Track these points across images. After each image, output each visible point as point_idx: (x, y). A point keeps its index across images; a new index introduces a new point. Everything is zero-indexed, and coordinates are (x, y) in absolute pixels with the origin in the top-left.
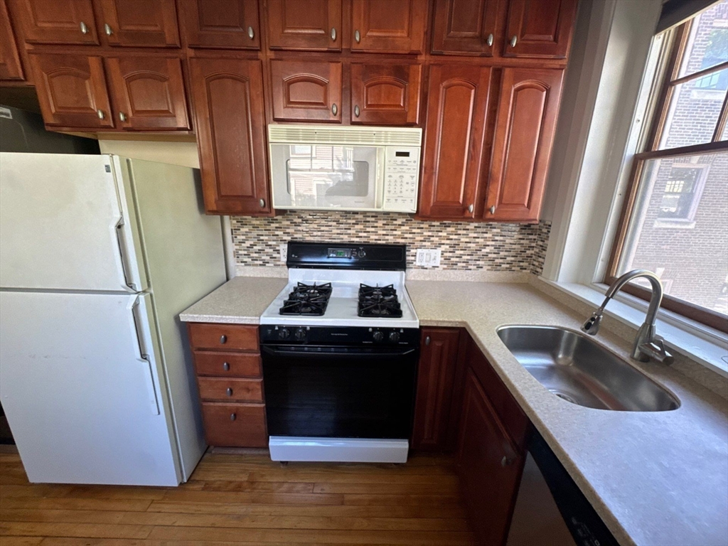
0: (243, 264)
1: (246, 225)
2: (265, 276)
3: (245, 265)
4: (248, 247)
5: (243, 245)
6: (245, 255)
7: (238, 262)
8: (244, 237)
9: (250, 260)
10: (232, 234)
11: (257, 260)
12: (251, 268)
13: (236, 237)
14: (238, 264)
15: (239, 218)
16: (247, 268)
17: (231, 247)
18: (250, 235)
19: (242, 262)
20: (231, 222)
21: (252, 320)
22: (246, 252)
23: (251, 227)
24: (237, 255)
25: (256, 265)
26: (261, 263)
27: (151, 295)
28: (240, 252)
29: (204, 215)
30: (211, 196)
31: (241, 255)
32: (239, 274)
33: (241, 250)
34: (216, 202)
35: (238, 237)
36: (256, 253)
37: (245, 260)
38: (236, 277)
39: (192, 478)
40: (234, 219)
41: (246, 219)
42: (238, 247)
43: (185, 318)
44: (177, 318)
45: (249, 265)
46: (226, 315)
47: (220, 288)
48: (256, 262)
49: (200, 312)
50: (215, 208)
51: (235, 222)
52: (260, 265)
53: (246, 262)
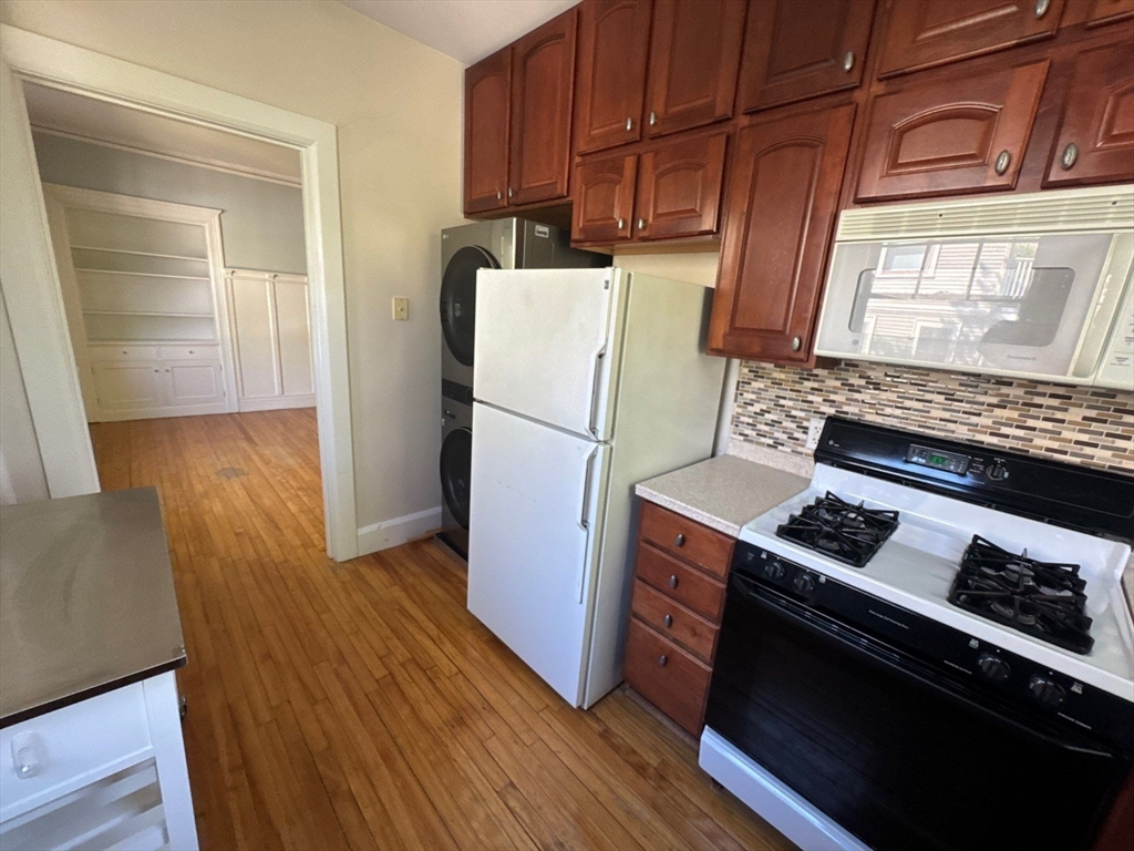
0: (742, 438)
1: (763, 377)
2: (771, 464)
3: (745, 440)
4: (755, 413)
5: (750, 408)
6: (748, 424)
7: (735, 433)
8: (754, 397)
9: (754, 433)
10: (737, 389)
11: (765, 436)
12: (753, 447)
13: (741, 394)
14: (734, 436)
15: (753, 364)
16: (747, 445)
17: (731, 408)
18: (764, 394)
19: (741, 434)
20: (740, 371)
21: (728, 526)
22: (751, 421)
23: (769, 382)
24: (736, 421)
25: (762, 444)
26: (771, 442)
27: (611, 449)
28: (742, 419)
29: (704, 355)
30: (721, 327)
31: (743, 423)
32: (732, 452)
33: (744, 415)
34: (725, 336)
35: (745, 395)
36: (766, 424)
37: (746, 432)
38: (725, 455)
39: (594, 710)
40: (745, 367)
41: (764, 369)
42: (740, 410)
43: (640, 491)
44: (632, 488)
45: (751, 441)
46: (693, 505)
47: (699, 464)
48: (763, 440)
49: (661, 490)
50: (720, 346)
51: (746, 370)
52: (769, 445)
53: (747, 436)
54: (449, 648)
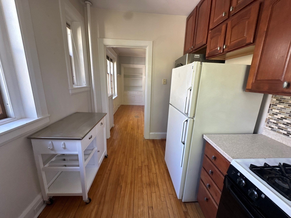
0: (270, 129)
4: (278, 119)
5: (275, 116)
6: (274, 123)
7: (266, 126)
9: (277, 127)
10: (270, 107)
11: (283, 130)
12: (275, 133)
13: (271, 110)
16: (272, 132)
17: (266, 115)
18: (283, 111)
19: (269, 127)
20: (272, 100)
24: (268, 121)
25: (281, 133)
26: (286, 133)
28: (271, 120)
31: (272, 122)
32: (264, 133)
34: (252, 84)
35: (273, 110)
36: (283, 124)
37: (272, 126)
42: (270, 117)
43: (205, 137)
45: (275, 131)
46: (218, 146)
48: (281, 131)
49: (210, 138)
52: (284, 134)
53: (273, 128)
54: (157, 166)
